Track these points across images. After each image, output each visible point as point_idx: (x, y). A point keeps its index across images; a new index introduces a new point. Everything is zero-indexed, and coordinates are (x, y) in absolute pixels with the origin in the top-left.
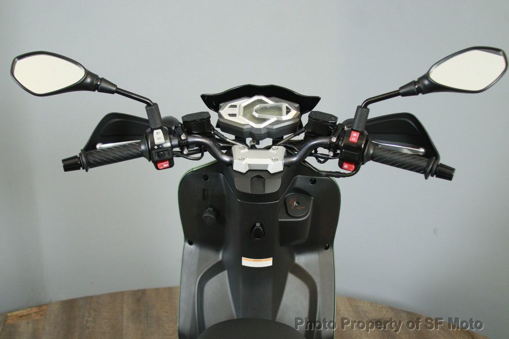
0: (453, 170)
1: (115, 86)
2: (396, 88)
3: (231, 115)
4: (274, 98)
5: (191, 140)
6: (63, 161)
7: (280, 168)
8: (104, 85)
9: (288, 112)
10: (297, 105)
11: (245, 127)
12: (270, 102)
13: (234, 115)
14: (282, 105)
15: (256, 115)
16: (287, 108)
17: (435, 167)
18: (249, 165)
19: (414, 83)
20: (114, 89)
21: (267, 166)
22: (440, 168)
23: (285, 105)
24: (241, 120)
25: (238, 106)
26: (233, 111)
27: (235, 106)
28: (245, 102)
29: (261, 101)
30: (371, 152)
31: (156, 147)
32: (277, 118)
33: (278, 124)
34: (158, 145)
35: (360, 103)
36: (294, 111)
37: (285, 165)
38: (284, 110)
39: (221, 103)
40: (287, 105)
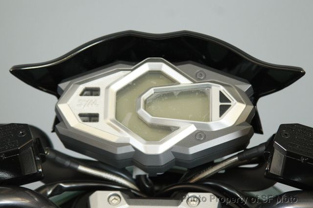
4: (190, 67)
9: (223, 110)
10: (246, 87)
11: (120, 151)
12: (180, 78)
13: (93, 118)
14: (210, 87)
15: (148, 118)
16: (223, 98)
23: (216, 88)
24: (110, 132)
25: (102, 92)
26: (91, 105)
27: (96, 92)
29: (159, 74)
32: (196, 125)
33: (200, 142)
36: (239, 104)
38: (216, 103)
39: (60, 81)
40: (222, 88)
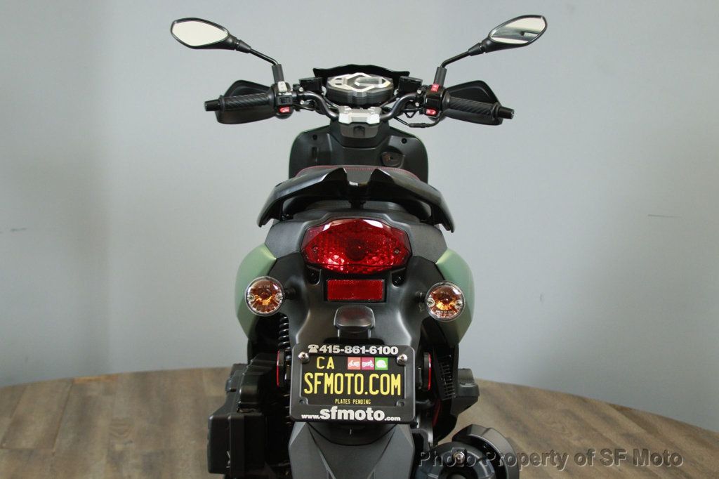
0: (512, 110)
1: (250, 47)
2: (466, 50)
3: (337, 84)
5: (307, 94)
6: (206, 102)
7: (378, 121)
8: (241, 45)
9: (383, 83)
10: (391, 79)
11: (349, 92)
12: (367, 76)
13: (340, 84)
14: (378, 78)
15: (358, 84)
16: (382, 80)
17: (497, 109)
18: (352, 118)
19: (479, 44)
20: (249, 49)
21: (366, 118)
22: (501, 110)
23: (381, 78)
24: (346, 87)
25: (343, 79)
26: (339, 81)
27: (340, 79)
28: (349, 76)
29: (362, 76)
30: (448, 101)
31: (280, 94)
32: (374, 86)
33: (375, 90)
34: (282, 93)
35: (439, 65)
36: (388, 82)
37: (381, 120)
38: (380, 82)
39: (329, 77)
40: (382, 78)
